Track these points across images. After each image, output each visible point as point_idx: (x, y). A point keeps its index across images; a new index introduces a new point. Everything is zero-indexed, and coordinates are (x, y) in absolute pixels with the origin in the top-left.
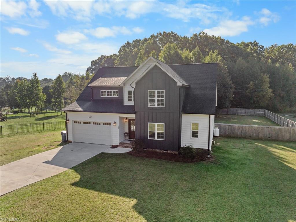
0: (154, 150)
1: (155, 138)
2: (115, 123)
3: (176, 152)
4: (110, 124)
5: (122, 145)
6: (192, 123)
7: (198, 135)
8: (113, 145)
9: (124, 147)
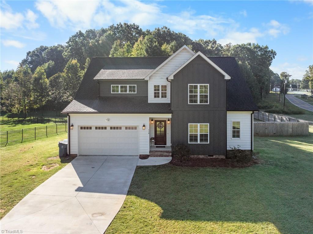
0: (196, 156)
1: (197, 142)
2: (144, 126)
3: (223, 157)
4: (136, 128)
5: (152, 153)
6: (233, 122)
7: (239, 135)
8: (140, 155)
9: (158, 157)
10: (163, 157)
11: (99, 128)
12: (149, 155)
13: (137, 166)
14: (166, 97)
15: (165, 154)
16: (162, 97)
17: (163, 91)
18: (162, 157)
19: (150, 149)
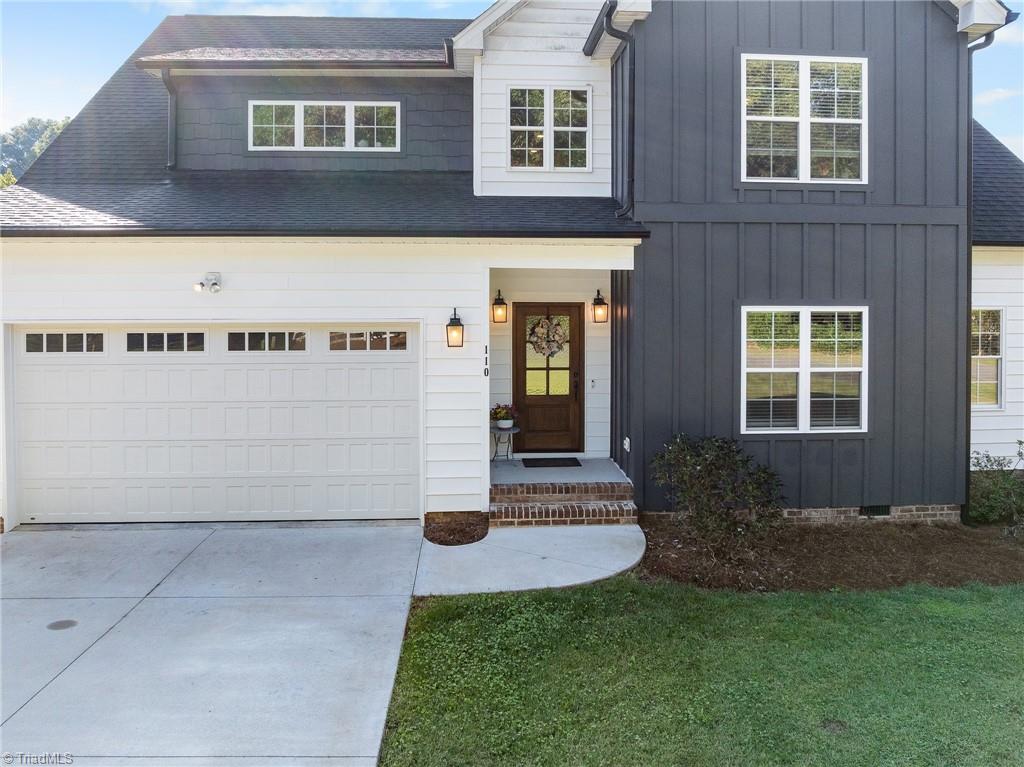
1: (796, 425)
2: (455, 322)
3: (950, 515)
5: (512, 504)
8: (429, 515)
9: (547, 523)
10: (582, 522)
11: (155, 342)
12: (493, 514)
13: (417, 602)
14: (579, 160)
15: (593, 504)
16: (560, 160)
17: (567, 124)
18: (573, 523)
19: (492, 479)
